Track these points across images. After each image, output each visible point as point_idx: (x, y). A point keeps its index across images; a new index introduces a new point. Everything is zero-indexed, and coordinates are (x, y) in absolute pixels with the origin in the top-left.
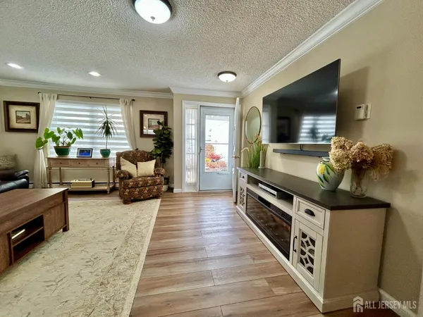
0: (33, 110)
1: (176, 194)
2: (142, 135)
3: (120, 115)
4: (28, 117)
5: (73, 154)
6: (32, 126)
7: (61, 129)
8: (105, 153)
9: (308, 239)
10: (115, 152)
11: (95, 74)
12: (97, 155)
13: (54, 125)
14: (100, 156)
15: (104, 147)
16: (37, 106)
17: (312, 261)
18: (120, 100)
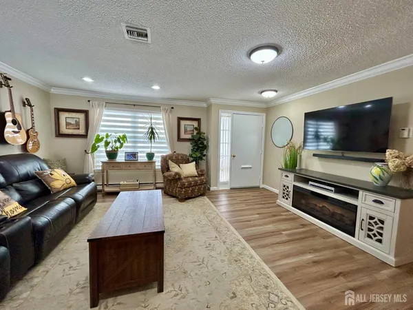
0: (81, 116)
1: (212, 191)
2: (179, 139)
3: (162, 122)
4: (77, 124)
5: (121, 158)
6: (82, 131)
7: (109, 134)
8: (150, 156)
9: (376, 220)
10: (160, 155)
11: (156, 87)
12: (142, 158)
13: (103, 131)
14: (145, 159)
15: (148, 151)
16: (86, 113)
17: (381, 235)
18: (162, 108)
